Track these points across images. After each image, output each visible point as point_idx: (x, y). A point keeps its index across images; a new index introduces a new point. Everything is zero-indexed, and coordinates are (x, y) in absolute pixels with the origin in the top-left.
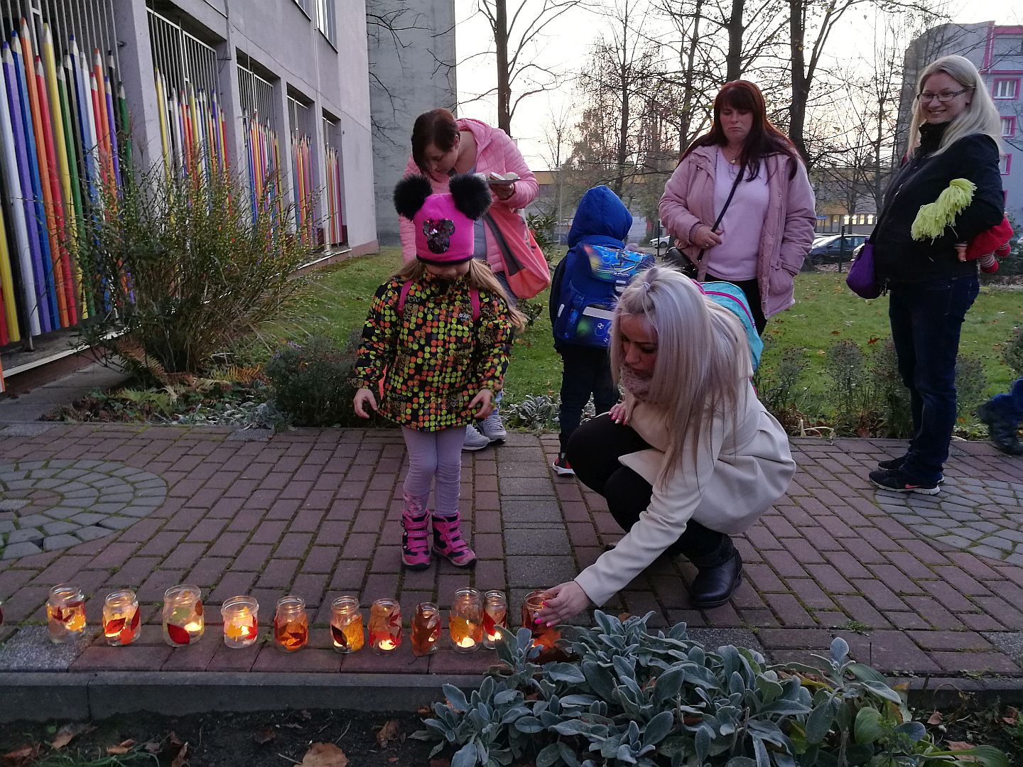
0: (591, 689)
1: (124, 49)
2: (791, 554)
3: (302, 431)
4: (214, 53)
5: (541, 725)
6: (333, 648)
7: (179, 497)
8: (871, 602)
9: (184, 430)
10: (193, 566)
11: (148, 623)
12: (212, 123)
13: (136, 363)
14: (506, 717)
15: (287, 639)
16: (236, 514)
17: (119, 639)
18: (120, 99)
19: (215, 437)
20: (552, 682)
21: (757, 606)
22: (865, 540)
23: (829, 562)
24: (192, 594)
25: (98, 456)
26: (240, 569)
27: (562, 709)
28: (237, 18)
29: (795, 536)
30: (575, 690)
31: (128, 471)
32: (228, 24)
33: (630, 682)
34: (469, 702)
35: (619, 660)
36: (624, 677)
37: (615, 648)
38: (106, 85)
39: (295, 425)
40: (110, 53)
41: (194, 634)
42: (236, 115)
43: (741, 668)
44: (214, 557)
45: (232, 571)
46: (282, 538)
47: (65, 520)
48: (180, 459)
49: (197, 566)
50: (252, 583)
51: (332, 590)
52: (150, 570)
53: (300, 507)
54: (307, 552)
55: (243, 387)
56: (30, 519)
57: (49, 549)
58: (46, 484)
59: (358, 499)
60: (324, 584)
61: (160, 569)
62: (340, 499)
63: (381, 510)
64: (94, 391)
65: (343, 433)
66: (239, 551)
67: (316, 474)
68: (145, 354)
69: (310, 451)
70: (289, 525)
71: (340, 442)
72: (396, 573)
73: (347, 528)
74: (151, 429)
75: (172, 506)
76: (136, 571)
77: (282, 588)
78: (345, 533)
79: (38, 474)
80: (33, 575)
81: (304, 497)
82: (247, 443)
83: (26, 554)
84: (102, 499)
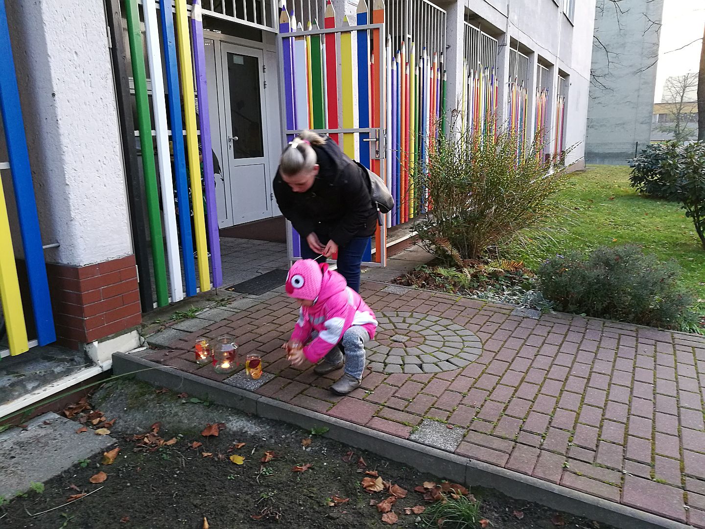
1: (450, 49)
3: (560, 315)
4: (496, 42)
7: (490, 351)
9: (483, 303)
10: (509, 402)
12: (490, 88)
16: (528, 370)
18: (444, 81)
19: (504, 311)
25: (437, 314)
26: (537, 410)
28: (513, 17)
31: (456, 327)
32: (507, 22)
38: (437, 74)
39: (554, 310)
40: (442, 54)
42: (505, 82)
44: (521, 398)
45: (534, 411)
46: (561, 394)
47: (430, 354)
48: (485, 323)
49: (512, 403)
50: (548, 422)
51: (603, 441)
52: (484, 399)
53: (569, 373)
54: (580, 408)
55: (510, 274)
56: (412, 350)
57: (426, 372)
58: (414, 328)
59: (608, 375)
60: (597, 435)
61: (490, 399)
62: (595, 372)
63: (627, 387)
64: (424, 267)
65: (588, 320)
66: (535, 398)
67: (575, 350)
68: (451, 246)
69: (567, 332)
70: (564, 385)
71: (588, 327)
72: (648, 439)
73: (605, 396)
74: (463, 300)
75: (487, 358)
76: (476, 397)
77: (569, 431)
78: (604, 399)
79: (409, 320)
80: (422, 387)
81: (570, 366)
82: (525, 319)
83: (415, 372)
84: (446, 344)
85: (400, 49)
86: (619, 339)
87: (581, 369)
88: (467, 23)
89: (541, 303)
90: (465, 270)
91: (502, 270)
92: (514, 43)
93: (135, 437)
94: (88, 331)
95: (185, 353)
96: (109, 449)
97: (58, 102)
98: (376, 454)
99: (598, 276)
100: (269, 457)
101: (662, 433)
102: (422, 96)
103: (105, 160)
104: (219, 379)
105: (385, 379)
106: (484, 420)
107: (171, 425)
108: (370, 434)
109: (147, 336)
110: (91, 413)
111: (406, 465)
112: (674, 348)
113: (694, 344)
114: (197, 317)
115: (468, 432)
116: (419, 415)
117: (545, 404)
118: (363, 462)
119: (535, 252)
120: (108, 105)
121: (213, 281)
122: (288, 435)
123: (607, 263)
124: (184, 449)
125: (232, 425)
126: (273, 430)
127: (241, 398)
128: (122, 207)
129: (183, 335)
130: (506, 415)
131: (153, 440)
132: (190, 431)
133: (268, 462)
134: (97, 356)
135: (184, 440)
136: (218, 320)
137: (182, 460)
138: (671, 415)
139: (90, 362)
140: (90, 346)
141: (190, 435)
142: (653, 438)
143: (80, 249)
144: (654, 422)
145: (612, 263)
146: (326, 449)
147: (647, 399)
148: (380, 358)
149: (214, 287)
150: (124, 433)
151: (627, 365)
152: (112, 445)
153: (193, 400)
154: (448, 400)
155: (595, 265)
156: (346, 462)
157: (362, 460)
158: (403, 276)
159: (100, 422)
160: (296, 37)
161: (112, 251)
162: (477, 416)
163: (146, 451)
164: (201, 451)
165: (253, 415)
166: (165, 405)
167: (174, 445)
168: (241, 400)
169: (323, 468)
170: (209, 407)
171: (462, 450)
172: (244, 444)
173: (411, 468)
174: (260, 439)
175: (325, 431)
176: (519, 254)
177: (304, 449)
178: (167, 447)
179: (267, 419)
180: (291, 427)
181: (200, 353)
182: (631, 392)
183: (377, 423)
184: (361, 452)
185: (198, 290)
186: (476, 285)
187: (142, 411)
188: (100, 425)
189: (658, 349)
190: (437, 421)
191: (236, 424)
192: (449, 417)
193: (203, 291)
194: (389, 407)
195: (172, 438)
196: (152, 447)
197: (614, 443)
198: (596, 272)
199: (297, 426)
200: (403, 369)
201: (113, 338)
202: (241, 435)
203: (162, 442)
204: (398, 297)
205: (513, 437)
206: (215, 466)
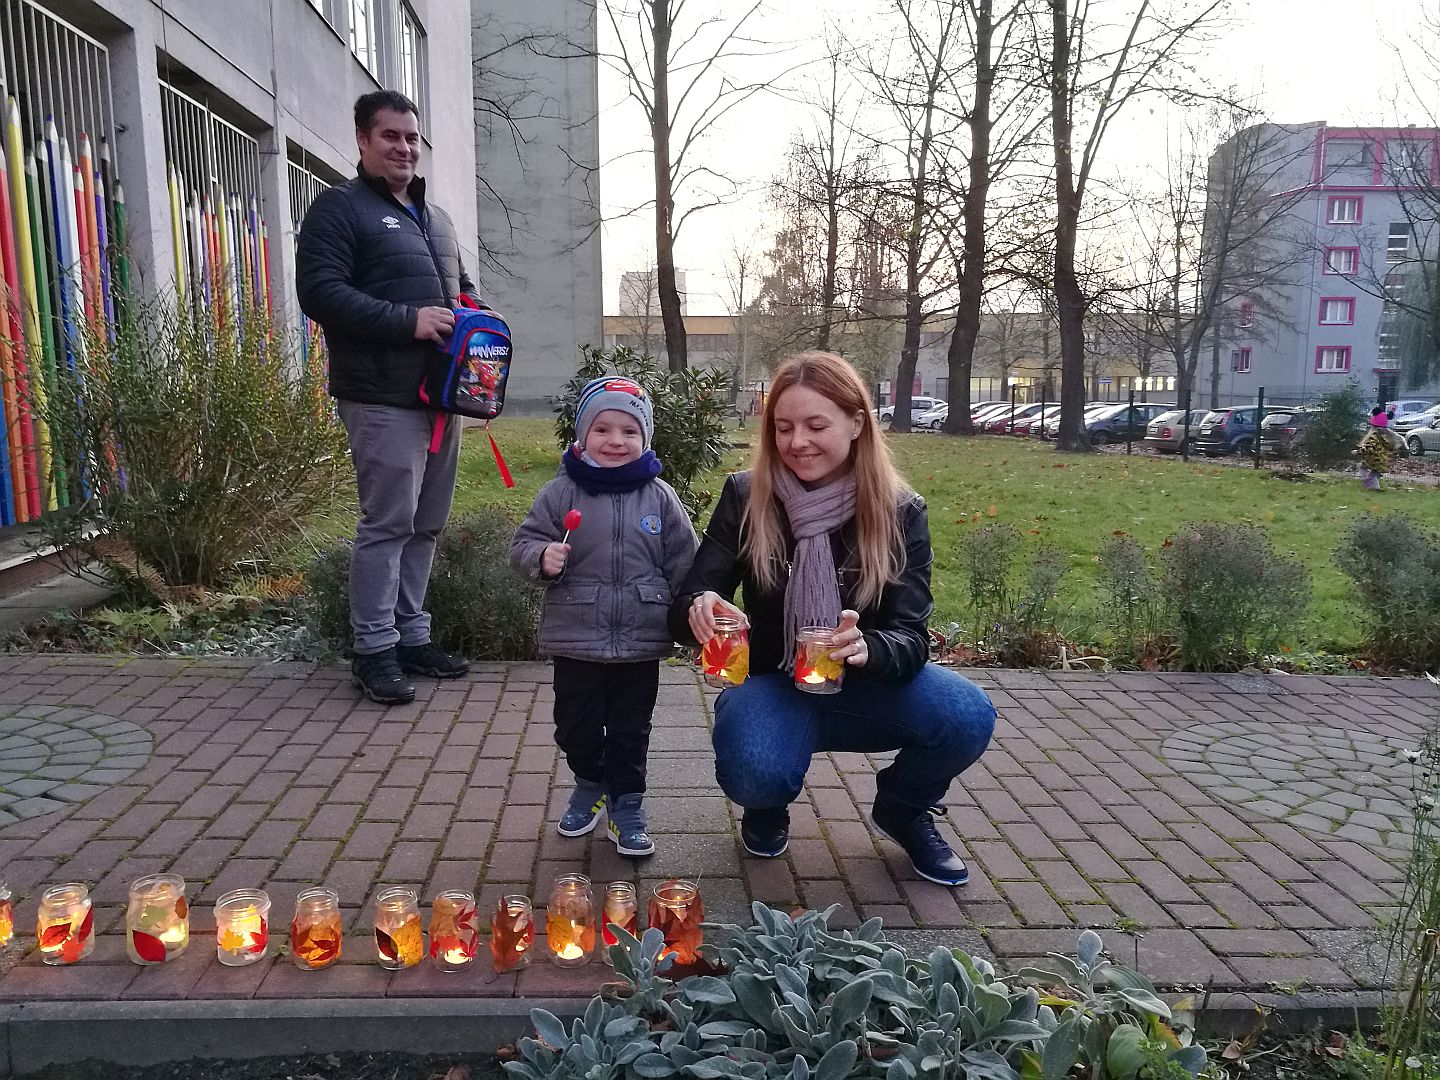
0: (745, 1014)
1: (126, 134)
2: (1041, 828)
4: (254, 144)
5: (671, 1065)
6: (377, 964)
7: (170, 756)
8: (1147, 891)
9: (186, 664)
10: (183, 851)
11: (105, 933)
12: (249, 239)
13: (122, 572)
14: (622, 1055)
15: (310, 950)
16: (253, 778)
17: (61, 955)
18: (116, 203)
19: (231, 673)
20: (689, 1003)
21: (988, 898)
22: (1145, 807)
23: (1092, 838)
24: (173, 886)
25: (54, 700)
26: (249, 854)
27: (704, 1042)
28: (289, 97)
29: (1047, 803)
30: (723, 1014)
31: (97, 719)
32: (275, 104)
33: (799, 1002)
34: (569, 1035)
35: (784, 971)
36: (789, 994)
37: (779, 954)
38: (96, 184)
40: (103, 140)
41: (173, 947)
42: (283, 229)
43: (956, 978)
44: (214, 838)
45: (238, 858)
46: (316, 811)
48: (175, 703)
49: (188, 852)
50: (266, 873)
52: (119, 856)
53: (346, 768)
54: (351, 830)
55: (277, 605)
59: (430, 758)
60: (373, 875)
61: (132, 856)
62: (404, 758)
63: (462, 772)
66: (252, 831)
67: (372, 724)
68: (137, 559)
70: (328, 794)
72: (476, 859)
73: (412, 798)
74: (137, 662)
75: (158, 769)
76: (95, 859)
81: (352, 755)
82: (276, 682)
84: (55, 759)
86: (469, 691)
88: (164, 83)
90: (171, 608)
91: (256, 599)
92: (295, 152)
101: (509, 841)
117: (273, 837)
138: (534, 805)
142: (489, 855)
144: (498, 824)
145: (455, 546)
147: (495, 787)
151: (473, 734)
182: (468, 781)
186: (188, 634)
189: (539, 697)
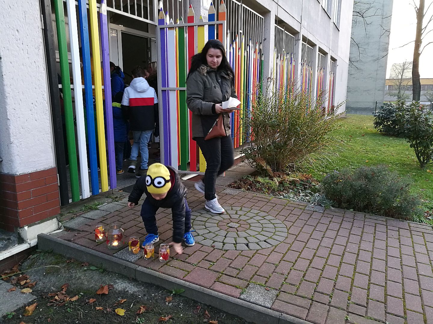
1: (266, 40)
3: (337, 210)
4: (294, 38)
7: (293, 234)
9: (287, 201)
13: (262, 167)
16: (318, 248)
18: (262, 60)
19: (301, 207)
25: (258, 208)
26: (326, 277)
31: (270, 217)
38: (258, 56)
40: (261, 44)
42: (299, 62)
44: (314, 268)
45: (323, 277)
46: (340, 265)
47: (253, 236)
48: (289, 215)
49: (308, 271)
50: (333, 286)
51: (371, 299)
52: (290, 268)
53: (345, 250)
54: (354, 275)
55: (303, 182)
56: (242, 233)
57: (251, 249)
58: (243, 218)
59: (370, 252)
60: (366, 295)
61: (294, 269)
62: (362, 250)
63: (383, 260)
64: (249, 177)
65: (355, 214)
66: (324, 268)
67: (348, 234)
68: (266, 164)
69: (342, 221)
70: (342, 259)
71: (355, 218)
72: (400, 298)
73: (370, 267)
74: (274, 199)
75: (291, 239)
76: (284, 267)
77: (347, 292)
78: (369, 269)
79: (240, 213)
80: (248, 260)
81: (345, 245)
82: (314, 213)
83: (244, 249)
84: (264, 229)
85: (235, 39)
86: (375, 227)
87: (352, 248)
88: (276, 25)
89: (325, 202)
90: (275, 179)
91: (298, 180)
92: (305, 39)
93: (49, 295)
94: (21, 219)
95: (89, 234)
96: (30, 304)
97: (3, 63)
98: (217, 308)
99: (361, 185)
100: (143, 310)
101: (409, 293)
102: (248, 69)
103: (36, 103)
104: (110, 253)
105: (224, 254)
106: (290, 284)
107: (75, 286)
108: (212, 295)
109: (63, 222)
110: (20, 276)
111: (237, 317)
112: (411, 233)
113: (424, 231)
114: (99, 209)
115: (280, 292)
116: (247, 280)
117: (330, 272)
118: (208, 314)
119: (318, 168)
120: (40, 67)
121: (110, 184)
122: (156, 294)
123: (366, 177)
124: (83, 304)
125: (118, 286)
126: (146, 290)
127: (125, 267)
128: (48, 135)
129: (88, 222)
130: (305, 280)
131: (62, 297)
132: (89, 291)
133: (141, 314)
134: (27, 237)
135: (84, 297)
136: (112, 211)
137: (81, 313)
138: (414, 280)
139: (21, 240)
140: (22, 229)
141: (89, 293)
142: (404, 298)
143: (17, 163)
144: (403, 285)
145: (370, 177)
146: (182, 305)
147: (397, 269)
148: (220, 239)
149: (111, 188)
150: (42, 291)
151: (382, 245)
152: (32, 301)
153: (91, 268)
154: (265, 270)
155: (359, 178)
156: (196, 314)
157: (207, 312)
158: (235, 182)
159: (26, 283)
160: (169, 28)
161: (40, 165)
162: (286, 281)
163: (56, 305)
164: (95, 306)
165: (133, 279)
166: (72, 271)
167: (76, 301)
168: (125, 268)
169: (180, 319)
170: (103, 273)
171: (277, 307)
172: (126, 300)
173: (241, 319)
174: (137, 296)
175: (182, 292)
176: (308, 169)
177: (167, 304)
178: (71, 302)
179: (142, 282)
180: (158, 288)
181: (99, 235)
182: (386, 264)
183: (218, 286)
184: (206, 307)
185: (100, 191)
186: (282, 189)
187: (56, 276)
188: (25, 286)
189: (401, 234)
190: (259, 285)
191: (121, 285)
192: (266, 282)
193: (103, 192)
194: (226, 275)
195: (75, 296)
196: (60, 302)
197: (378, 301)
198: (360, 182)
199: (163, 287)
200: (236, 247)
201: (39, 223)
202: (123, 294)
203: (68, 299)
204: (232, 196)
205: (311, 297)
206: (104, 317)
